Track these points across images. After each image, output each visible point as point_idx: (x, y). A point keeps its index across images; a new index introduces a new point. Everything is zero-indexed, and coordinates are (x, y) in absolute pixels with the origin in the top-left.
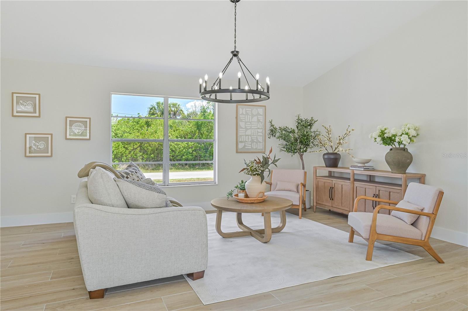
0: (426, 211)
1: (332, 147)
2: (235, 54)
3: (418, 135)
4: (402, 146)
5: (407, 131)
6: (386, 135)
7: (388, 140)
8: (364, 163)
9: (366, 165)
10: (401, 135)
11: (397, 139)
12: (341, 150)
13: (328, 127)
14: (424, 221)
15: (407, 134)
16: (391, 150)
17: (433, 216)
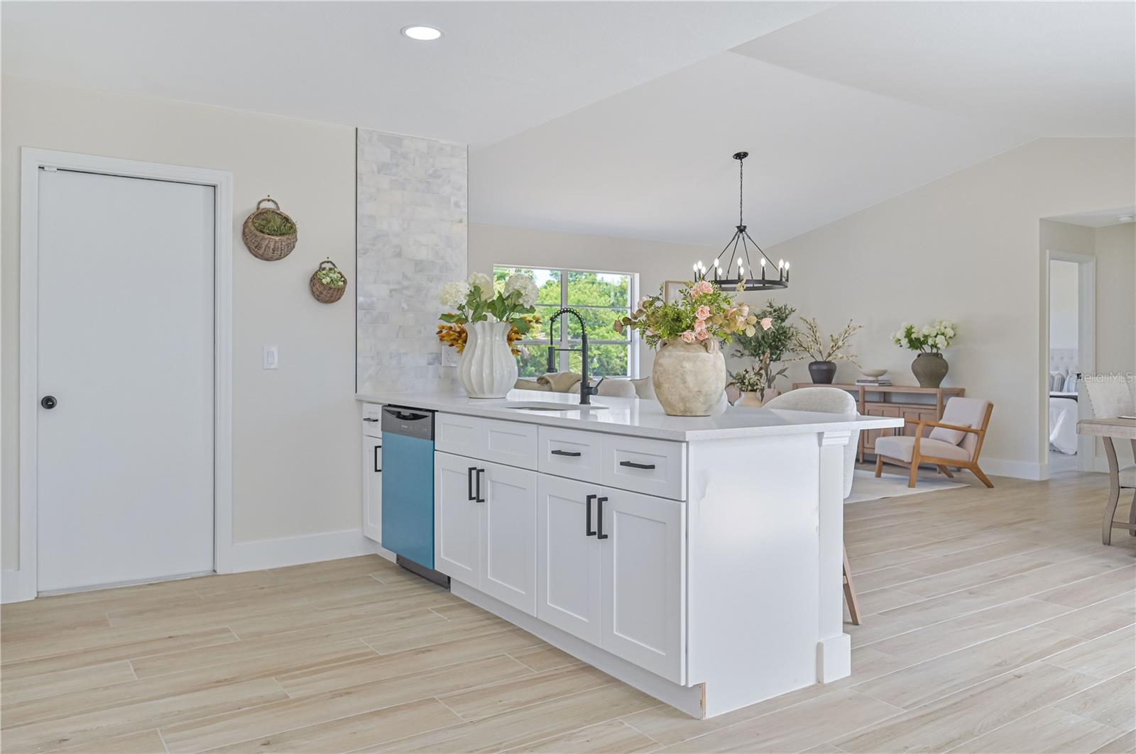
0: (974, 427)
1: (820, 352)
2: (741, 229)
3: (955, 335)
4: (935, 351)
5: (943, 330)
6: (913, 336)
7: (915, 343)
8: (877, 376)
9: (880, 378)
10: (936, 337)
11: (930, 342)
12: (838, 358)
13: (810, 320)
14: (972, 439)
15: (943, 334)
16: (919, 356)
17: (981, 433)
